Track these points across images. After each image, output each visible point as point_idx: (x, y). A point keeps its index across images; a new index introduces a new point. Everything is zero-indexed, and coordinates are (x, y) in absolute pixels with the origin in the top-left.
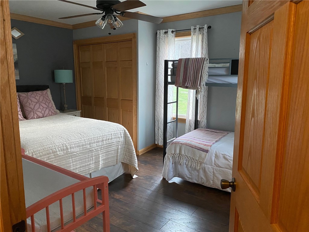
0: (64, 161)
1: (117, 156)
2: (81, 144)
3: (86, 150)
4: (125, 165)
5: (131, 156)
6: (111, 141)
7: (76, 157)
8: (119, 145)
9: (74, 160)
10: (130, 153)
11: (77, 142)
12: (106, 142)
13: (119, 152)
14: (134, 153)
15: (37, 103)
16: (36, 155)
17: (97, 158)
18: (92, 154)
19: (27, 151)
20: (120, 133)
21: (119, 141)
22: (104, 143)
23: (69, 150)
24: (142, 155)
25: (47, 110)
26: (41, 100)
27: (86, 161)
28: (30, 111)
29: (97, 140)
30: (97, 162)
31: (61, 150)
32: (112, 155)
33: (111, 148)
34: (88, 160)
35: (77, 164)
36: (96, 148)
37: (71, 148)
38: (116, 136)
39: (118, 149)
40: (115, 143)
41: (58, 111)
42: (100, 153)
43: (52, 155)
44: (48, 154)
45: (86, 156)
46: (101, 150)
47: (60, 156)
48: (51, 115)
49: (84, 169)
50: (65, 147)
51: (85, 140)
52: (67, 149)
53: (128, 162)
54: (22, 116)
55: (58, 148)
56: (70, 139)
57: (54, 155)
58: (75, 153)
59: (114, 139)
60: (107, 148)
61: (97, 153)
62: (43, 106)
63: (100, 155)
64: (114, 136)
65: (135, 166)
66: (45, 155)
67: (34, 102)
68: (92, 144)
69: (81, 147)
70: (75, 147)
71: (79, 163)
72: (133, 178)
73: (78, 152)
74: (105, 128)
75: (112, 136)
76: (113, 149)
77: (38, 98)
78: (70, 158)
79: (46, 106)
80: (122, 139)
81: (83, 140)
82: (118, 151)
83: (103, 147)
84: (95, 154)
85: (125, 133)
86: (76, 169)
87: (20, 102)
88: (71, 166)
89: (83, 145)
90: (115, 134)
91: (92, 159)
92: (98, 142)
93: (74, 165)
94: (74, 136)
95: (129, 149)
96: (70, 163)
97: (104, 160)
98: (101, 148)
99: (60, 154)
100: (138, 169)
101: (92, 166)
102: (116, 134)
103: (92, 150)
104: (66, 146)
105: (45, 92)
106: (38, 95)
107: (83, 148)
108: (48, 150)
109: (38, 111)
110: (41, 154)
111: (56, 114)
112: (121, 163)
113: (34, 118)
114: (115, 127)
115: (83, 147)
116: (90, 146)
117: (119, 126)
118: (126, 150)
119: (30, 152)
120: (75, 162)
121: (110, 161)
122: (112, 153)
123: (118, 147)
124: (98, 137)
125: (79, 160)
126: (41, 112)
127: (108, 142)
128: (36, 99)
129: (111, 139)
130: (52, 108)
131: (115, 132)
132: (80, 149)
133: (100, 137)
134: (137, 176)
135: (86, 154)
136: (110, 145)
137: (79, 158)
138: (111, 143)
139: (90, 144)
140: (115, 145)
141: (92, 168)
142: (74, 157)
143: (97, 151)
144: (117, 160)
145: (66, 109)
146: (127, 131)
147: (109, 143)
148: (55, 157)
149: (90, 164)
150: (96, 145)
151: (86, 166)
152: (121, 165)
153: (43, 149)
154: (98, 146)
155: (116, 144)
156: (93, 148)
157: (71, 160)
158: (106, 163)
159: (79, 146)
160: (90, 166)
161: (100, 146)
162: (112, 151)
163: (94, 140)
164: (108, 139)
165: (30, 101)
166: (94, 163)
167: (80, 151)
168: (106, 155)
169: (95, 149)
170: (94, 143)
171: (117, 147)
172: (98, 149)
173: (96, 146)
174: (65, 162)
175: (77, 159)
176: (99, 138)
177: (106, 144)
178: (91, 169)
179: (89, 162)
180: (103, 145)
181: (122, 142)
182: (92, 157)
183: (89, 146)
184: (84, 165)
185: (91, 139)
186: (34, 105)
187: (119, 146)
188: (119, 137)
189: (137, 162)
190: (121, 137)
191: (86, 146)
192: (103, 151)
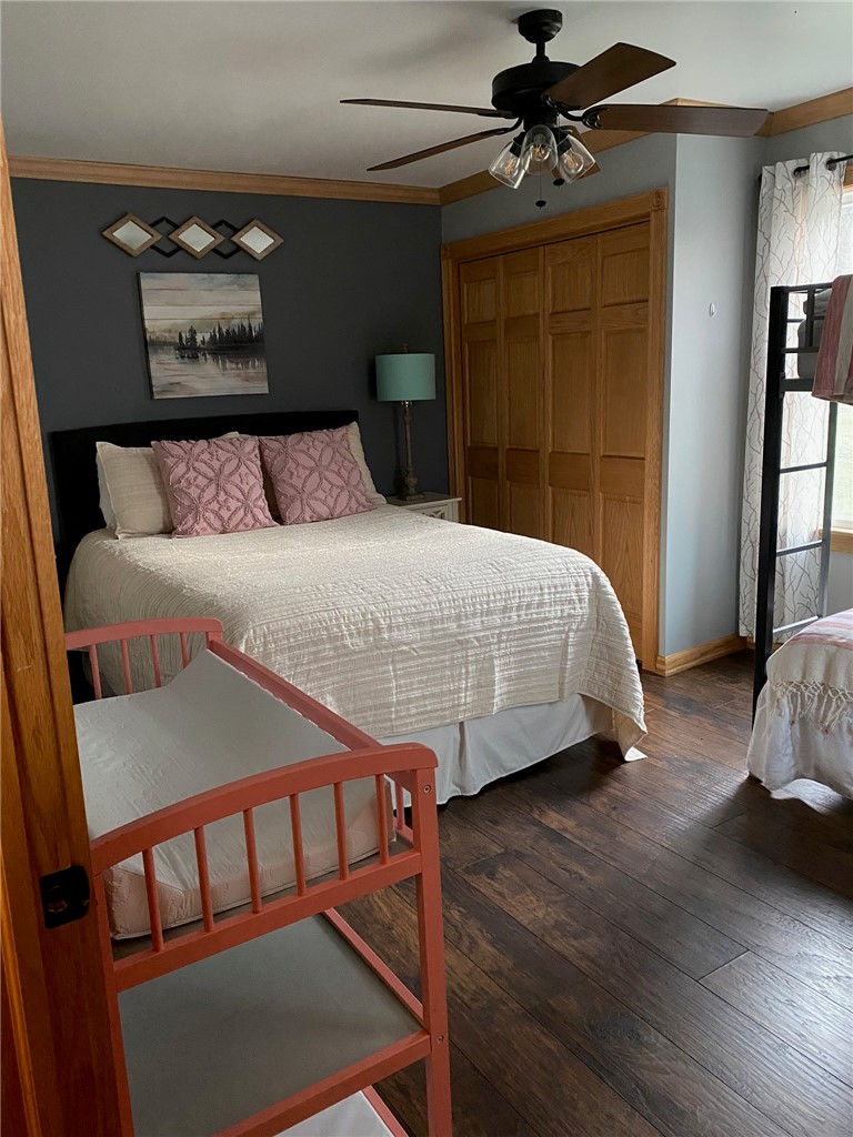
0: (368, 671)
1: (563, 670)
2: (426, 617)
3: (444, 637)
4: (598, 709)
5: (618, 675)
6: (537, 614)
7: (407, 660)
8: (570, 630)
9: (400, 670)
10: (614, 664)
11: (414, 610)
12: (519, 616)
13: (569, 657)
14: (630, 664)
15: (312, 471)
16: (275, 642)
17: (486, 669)
18: (467, 656)
19: (248, 630)
20: (577, 585)
21: (570, 616)
22: (509, 618)
23: (386, 636)
24: (676, 675)
25: (345, 495)
26: (325, 462)
27: (442, 678)
28: (293, 499)
29: (485, 606)
30: (484, 686)
31: (359, 633)
32: (542, 664)
33: (539, 639)
34: (452, 676)
35: (412, 683)
36: (482, 634)
37: (390, 628)
38: (558, 596)
39: (566, 644)
40: (556, 621)
41: (381, 499)
42: (496, 653)
43: (327, 646)
44: (314, 643)
45: (444, 661)
46: (499, 642)
47: (355, 652)
48: (357, 512)
49: (437, 707)
50: (371, 624)
51: (440, 604)
52: (378, 629)
53: (606, 695)
54: (269, 514)
55: (347, 626)
56: (388, 597)
57: (335, 649)
58: (405, 648)
59: (551, 605)
60: (521, 638)
61: (486, 652)
62: (330, 482)
63: (496, 662)
64: (549, 594)
65: (633, 714)
66: (305, 645)
67: (304, 468)
68: (467, 618)
69: (428, 628)
70: (407, 625)
71: (419, 682)
72: (627, 759)
73: (415, 642)
74: (520, 565)
75: (542, 595)
76: (546, 641)
77: (316, 455)
78: (387, 664)
79: (341, 483)
80: (583, 610)
81: (434, 603)
82: (565, 653)
83: (509, 633)
84: (476, 655)
85: (596, 586)
86: (409, 701)
87: (263, 467)
88: (390, 688)
89: (433, 621)
90: (555, 587)
91: (467, 672)
92: (489, 613)
93: (401, 687)
94: (407, 587)
95: (613, 649)
96: (389, 681)
97: (509, 679)
98: (499, 635)
99: (352, 644)
100: (644, 729)
101: (467, 698)
102: (560, 589)
103: (467, 641)
104: (375, 620)
105: (339, 433)
106: (316, 442)
107: (433, 631)
108: (314, 631)
109: (316, 499)
110: (292, 640)
111: (371, 507)
112: (580, 697)
113: (305, 521)
114: (559, 560)
115: (435, 627)
116: (459, 626)
117: (573, 559)
118: (601, 652)
119: (258, 632)
120: (402, 677)
121: (533, 687)
122: (543, 657)
123: (568, 637)
124: (489, 596)
125: (420, 673)
126: (324, 502)
127: (526, 615)
128: (312, 458)
129: (541, 604)
130: (361, 487)
131: (557, 582)
132: (421, 633)
133: (498, 597)
134: (645, 756)
135: (445, 653)
136: (532, 629)
137: (418, 666)
138: (537, 621)
139: (458, 618)
140: (555, 629)
141: (465, 704)
142: (402, 661)
143: (486, 645)
144: (562, 684)
145: (412, 490)
146: (604, 580)
147: (531, 621)
148: (338, 656)
149: (458, 691)
150: (482, 622)
151: (442, 694)
152: (582, 703)
153: (300, 626)
154: (489, 629)
155: (558, 625)
156: (469, 632)
157: (391, 668)
158: (518, 690)
159: (421, 624)
160: (459, 698)
161: (495, 628)
162: (543, 649)
163: (474, 605)
164: (529, 606)
165: (291, 464)
166: (473, 687)
167: (422, 640)
168: (520, 661)
169: (477, 639)
170: (474, 615)
171: (564, 636)
172: (487, 637)
173: (479, 627)
174: (368, 676)
175: (410, 667)
176: (492, 597)
177: (519, 623)
178: (462, 708)
179: (453, 682)
180: (509, 625)
181: (582, 621)
182: (466, 664)
183: (454, 625)
184: (436, 690)
185: (463, 599)
186: (303, 477)
187: (571, 634)
188: (571, 601)
189: (641, 702)
190: (580, 601)
191: (446, 626)
192: (506, 648)
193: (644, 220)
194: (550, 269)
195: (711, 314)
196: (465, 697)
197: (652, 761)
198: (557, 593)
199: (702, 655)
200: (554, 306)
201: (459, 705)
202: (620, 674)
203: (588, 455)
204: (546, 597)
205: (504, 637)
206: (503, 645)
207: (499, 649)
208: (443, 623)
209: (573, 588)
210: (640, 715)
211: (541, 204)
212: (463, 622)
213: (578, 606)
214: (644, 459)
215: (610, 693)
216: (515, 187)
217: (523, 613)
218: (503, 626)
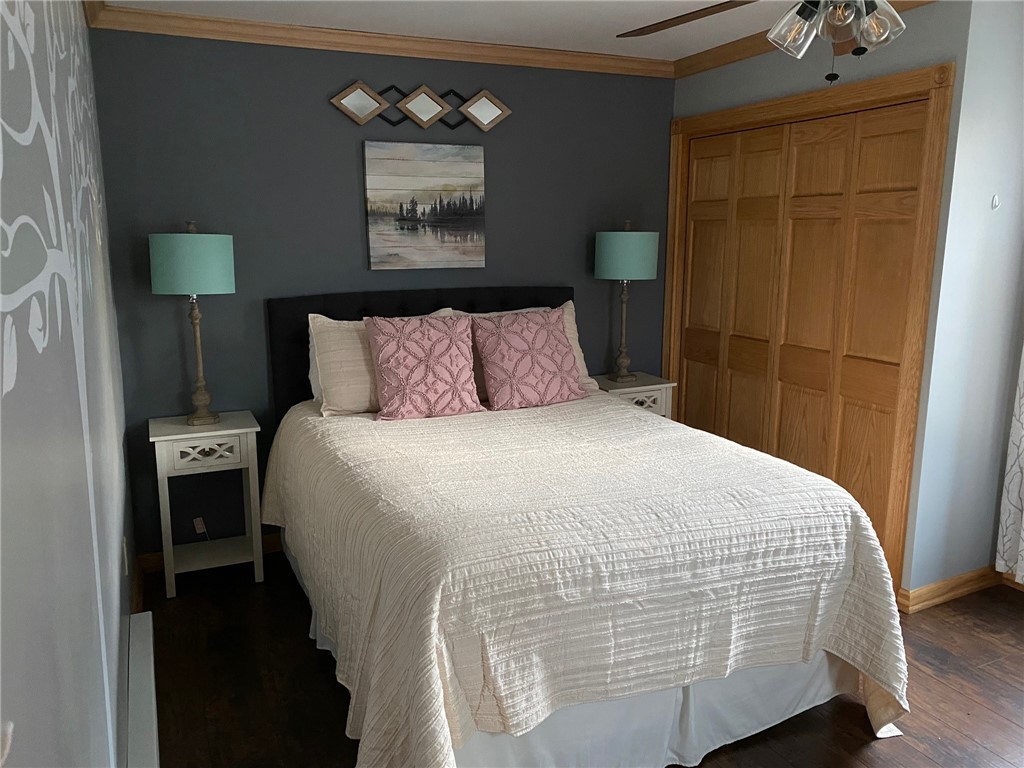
0: (584, 628)
1: (810, 627)
2: (655, 564)
3: (674, 588)
4: (840, 668)
5: (877, 639)
6: (786, 561)
7: (630, 615)
8: (822, 580)
9: (621, 626)
10: (873, 624)
11: (642, 555)
12: (765, 564)
13: (820, 613)
14: (893, 627)
15: (524, 354)
16: (477, 591)
17: (721, 626)
18: (701, 611)
19: (447, 573)
20: (834, 527)
21: (824, 564)
22: (754, 566)
23: (607, 586)
24: (920, 612)
25: (557, 381)
26: (538, 345)
27: (669, 636)
28: (502, 383)
29: (727, 552)
30: (718, 645)
31: (575, 581)
32: (787, 619)
33: (786, 591)
34: (682, 634)
35: (633, 642)
36: (720, 585)
37: (613, 576)
38: (811, 539)
39: (816, 598)
40: (807, 570)
41: (593, 384)
42: (734, 608)
43: (538, 597)
44: (522, 593)
45: (674, 616)
46: (740, 594)
47: (569, 605)
48: (568, 400)
49: (661, 669)
50: (590, 571)
51: (673, 547)
52: (598, 578)
53: (859, 658)
54: (476, 398)
55: (562, 572)
56: (612, 536)
57: (546, 600)
58: (628, 601)
59: (802, 551)
60: (765, 590)
61: (723, 606)
62: (542, 367)
63: (734, 618)
64: (802, 537)
65: (895, 689)
66: (510, 595)
67: (516, 350)
68: (704, 566)
69: (657, 577)
70: (632, 574)
71: (642, 641)
72: (879, 735)
73: (640, 593)
74: (767, 499)
75: (793, 538)
76: (793, 594)
77: (530, 337)
78: (606, 619)
79: (553, 368)
80: (838, 557)
81: (666, 547)
82: (815, 608)
83: (751, 584)
84: (711, 609)
85: (856, 528)
86: (629, 662)
87: (475, 349)
88: (609, 648)
89: (663, 569)
90: (809, 529)
91: (699, 630)
92: (731, 559)
93: (621, 646)
94: (634, 523)
95: (871, 605)
96: (607, 639)
97: (748, 637)
98: (740, 587)
99: (566, 595)
100: (906, 706)
101: (696, 659)
102: (814, 532)
103: (702, 594)
104: (595, 566)
105: (555, 314)
106: (531, 324)
107: (663, 581)
108: (523, 577)
109: (526, 384)
110: (496, 588)
111: (584, 394)
112: (824, 653)
113: (513, 407)
114: (813, 495)
115: (666, 576)
116: (694, 576)
117: (829, 493)
118: (856, 607)
119: (457, 577)
120: (623, 634)
121: (775, 646)
122: (789, 612)
123: (819, 589)
124: (731, 539)
125: (642, 630)
126: (534, 388)
127: (774, 562)
128: (525, 341)
129: (791, 550)
130: (574, 373)
131: (812, 523)
132: (649, 583)
133: (742, 540)
134: (901, 733)
135: (675, 608)
136: (780, 578)
137: (642, 622)
138: (786, 569)
139: (694, 565)
140: (805, 579)
141: (694, 666)
142: (623, 616)
143: (724, 598)
144: (808, 643)
145: (624, 371)
146: (866, 522)
147: (779, 570)
148: (549, 610)
149: (688, 650)
150: (722, 571)
151: (668, 654)
152: (825, 660)
153: (507, 571)
154: (729, 579)
155: (809, 574)
156: (705, 583)
157: (610, 624)
158: (756, 650)
159: (649, 572)
160: (688, 659)
161: (736, 578)
162: (790, 602)
163: (713, 551)
164: (777, 552)
165: (503, 346)
166: (705, 646)
167: (649, 591)
168: (762, 616)
169: (714, 591)
170: (713, 562)
171: (814, 587)
172: (725, 589)
173: (717, 577)
174: (584, 633)
175: (633, 623)
176: (735, 541)
177: (764, 572)
178: (689, 671)
179: (682, 640)
180: (752, 575)
181: (837, 569)
182: (699, 621)
183: (688, 574)
184: (662, 650)
185: (701, 543)
186: (515, 360)
187: (824, 586)
188: (826, 546)
189: (904, 675)
190: (837, 545)
191: (678, 574)
192: (747, 601)
193: (922, 98)
194: (795, 149)
195: (993, 207)
196: (695, 659)
197: (908, 740)
198: (811, 536)
199: (953, 589)
200: (797, 189)
201: (686, 668)
202: (880, 638)
203: (828, 352)
204: (798, 541)
205: (746, 589)
206: (744, 598)
207: (739, 603)
208: (675, 571)
209: (829, 530)
210: (902, 688)
211: (832, 77)
212: (699, 571)
213: (833, 552)
214: (898, 365)
215: (865, 657)
216: (799, 57)
217: (769, 560)
218: (746, 575)
